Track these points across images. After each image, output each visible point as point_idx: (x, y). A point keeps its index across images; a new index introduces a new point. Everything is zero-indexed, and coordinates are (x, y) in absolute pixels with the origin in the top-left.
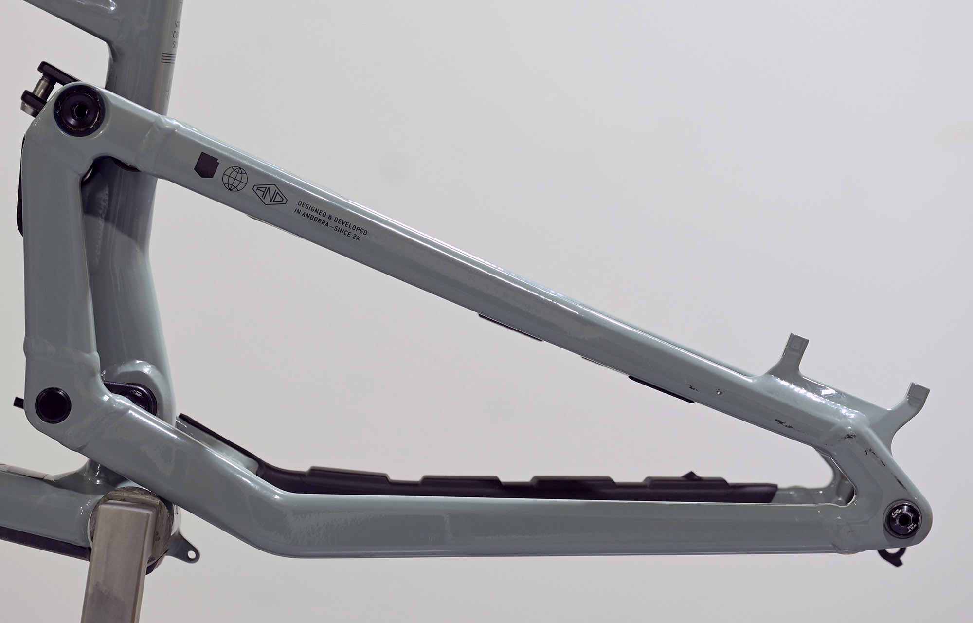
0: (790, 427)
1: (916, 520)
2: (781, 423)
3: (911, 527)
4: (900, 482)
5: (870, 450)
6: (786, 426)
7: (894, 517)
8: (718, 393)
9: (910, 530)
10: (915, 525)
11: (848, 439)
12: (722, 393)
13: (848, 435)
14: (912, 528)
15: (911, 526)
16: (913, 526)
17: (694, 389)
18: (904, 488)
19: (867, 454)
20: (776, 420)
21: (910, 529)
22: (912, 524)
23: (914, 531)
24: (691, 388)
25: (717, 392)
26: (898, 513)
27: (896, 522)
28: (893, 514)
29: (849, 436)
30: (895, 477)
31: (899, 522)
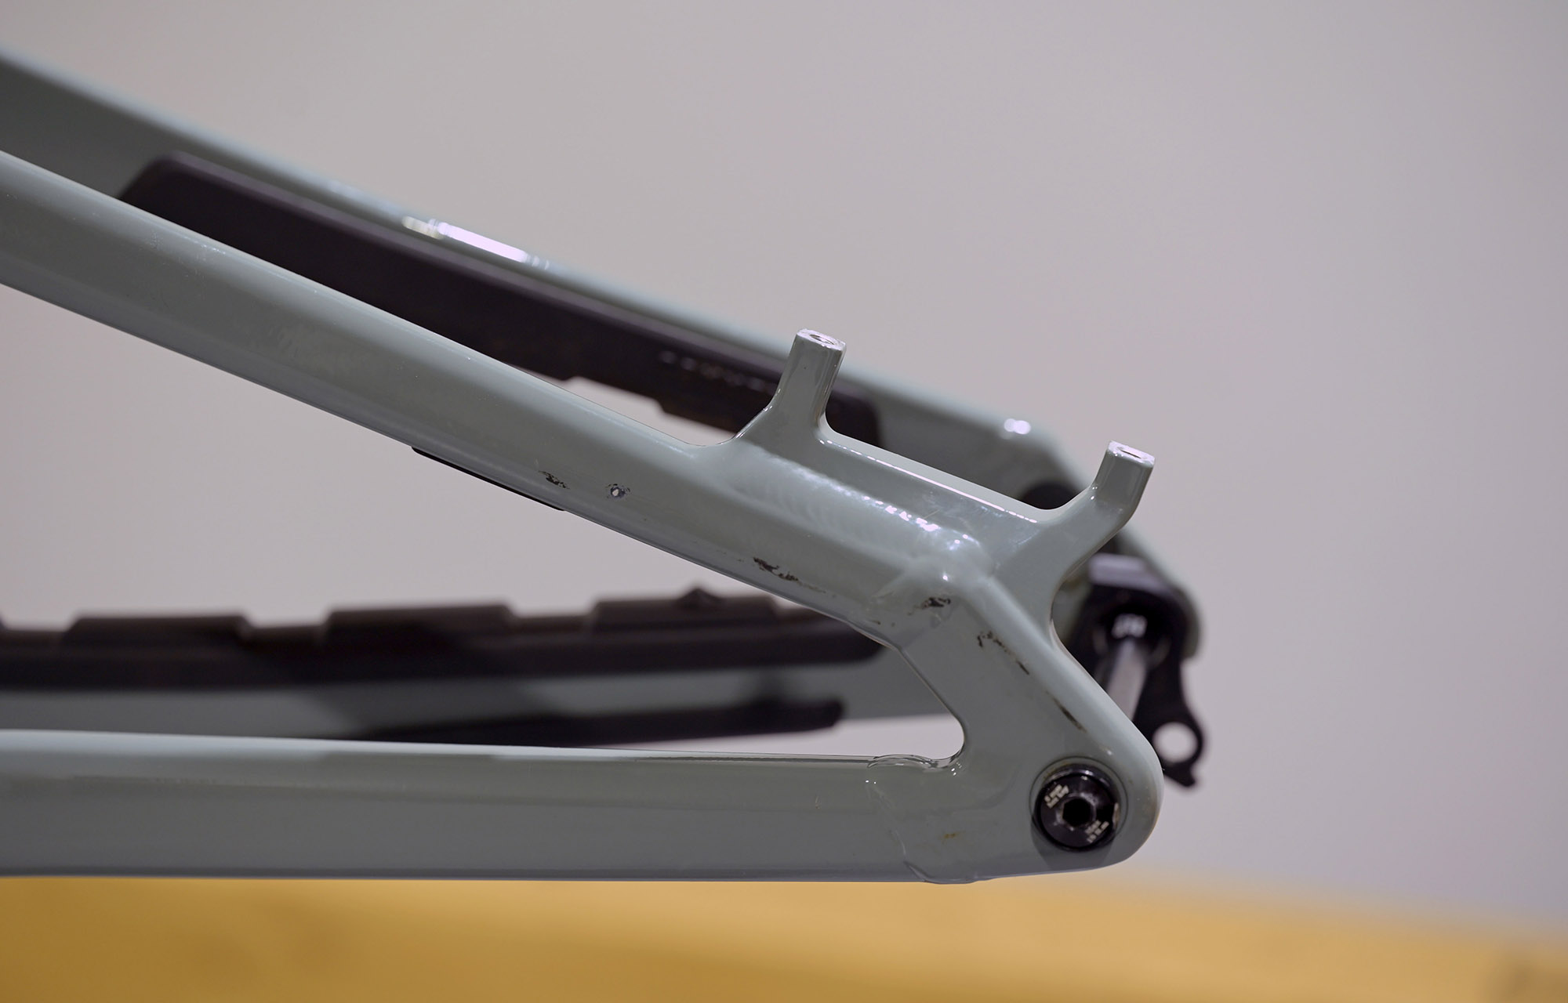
0: (790, 578)
1: (1105, 813)
2: (769, 568)
3: (1094, 830)
4: (1067, 714)
5: (990, 636)
6: (781, 575)
7: (1050, 805)
8: (615, 493)
9: (1093, 837)
10: (1105, 825)
11: (931, 608)
12: (624, 493)
13: (932, 599)
14: (1099, 832)
15: (1094, 826)
16: (1100, 827)
17: (557, 483)
18: (1080, 727)
19: (981, 644)
20: (756, 560)
21: (1093, 833)
22: (1098, 823)
23: (1107, 837)
24: (550, 479)
25: (612, 490)
26: (1061, 796)
27: (1054, 819)
28: (1047, 799)
29: (934, 603)
30: (1056, 701)
31: (1064, 817)
